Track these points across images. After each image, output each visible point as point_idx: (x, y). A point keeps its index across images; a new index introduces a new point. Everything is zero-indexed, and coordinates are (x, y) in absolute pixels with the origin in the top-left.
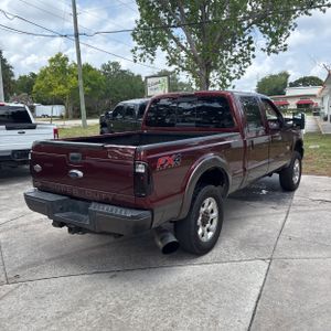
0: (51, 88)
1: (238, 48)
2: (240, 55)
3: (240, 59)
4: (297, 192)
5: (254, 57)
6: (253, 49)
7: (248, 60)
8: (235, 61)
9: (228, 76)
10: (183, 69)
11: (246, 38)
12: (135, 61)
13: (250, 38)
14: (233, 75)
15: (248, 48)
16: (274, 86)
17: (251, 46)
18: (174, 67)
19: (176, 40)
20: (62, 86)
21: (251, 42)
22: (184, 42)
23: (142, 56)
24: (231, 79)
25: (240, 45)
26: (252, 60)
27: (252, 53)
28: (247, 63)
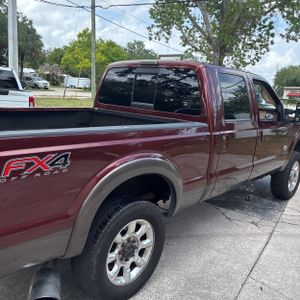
0: (77, 61)
1: (257, 33)
2: (259, 41)
3: (257, 44)
4: (291, 203)
5: (272, 43)
6: (273, 35)
7: (266, 46)
8: (252, 46)
9: (242, 61)
10: (196, 50)
11: (267, 23)
12: (151, 39)
13: (271, 23)
14: (247, 61)
15: (268, 33)
16: (293, 77)
17: (271, 32)
18: (188, 47)
19: (193, 20)
20: (87, 60)
21: (272, 28)
22: (200, 22)
23: (157, 34)
24: (245, 64)
25: (260, 29)
26: (270, 46)
27: (271, 39)
28: (265, 49)
